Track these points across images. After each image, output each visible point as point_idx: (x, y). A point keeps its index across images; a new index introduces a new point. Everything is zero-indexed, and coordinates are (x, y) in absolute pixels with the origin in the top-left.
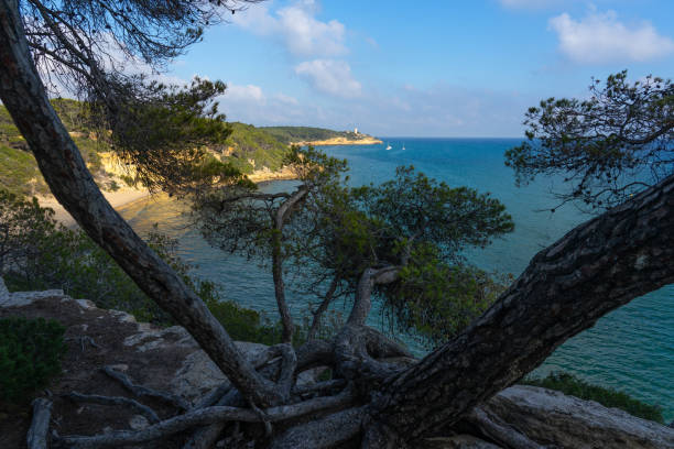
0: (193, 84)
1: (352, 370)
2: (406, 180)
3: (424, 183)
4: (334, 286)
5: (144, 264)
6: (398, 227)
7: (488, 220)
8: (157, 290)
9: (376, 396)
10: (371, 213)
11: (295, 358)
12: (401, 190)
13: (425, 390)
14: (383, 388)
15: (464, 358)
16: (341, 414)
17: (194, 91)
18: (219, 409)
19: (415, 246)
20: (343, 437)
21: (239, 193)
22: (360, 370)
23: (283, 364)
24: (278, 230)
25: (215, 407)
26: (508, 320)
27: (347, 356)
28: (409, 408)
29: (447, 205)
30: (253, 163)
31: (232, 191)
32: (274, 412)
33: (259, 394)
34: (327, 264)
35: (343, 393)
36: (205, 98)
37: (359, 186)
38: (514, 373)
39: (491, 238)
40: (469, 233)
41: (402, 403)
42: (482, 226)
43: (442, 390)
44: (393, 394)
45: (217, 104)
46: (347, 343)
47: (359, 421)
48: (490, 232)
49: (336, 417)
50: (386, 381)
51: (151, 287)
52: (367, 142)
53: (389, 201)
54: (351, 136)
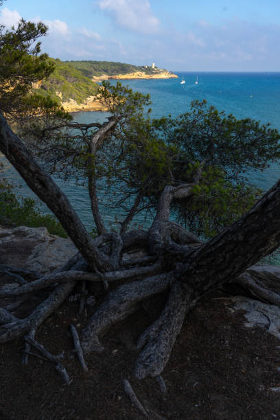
0: (20, 26)
1: (162, 249)
2: (200, 113)
3: (214, 115)
4: (138, 201)
5: (33, 169)
6: (191, 153)
7: (267, 147)
8: (39, 187)
9: (178, 265)
10: (169, 141)
11: (121, 242)
12: (194, 121)
13: (212, 259)
14: (184, 260)
15: (240, 234)
16: (154, 277)
17: (19, 31)
18: (73, 273)
19: (205, 169)
20: (156, 291)
21: (57, 123)
22: (167, 249)
23: (113, 245)
24: (92, 154)
25: (70, 271)
26: (270, 208)
27: (158, 240)
28: (202, 271)
29: (233, 134)
30: (60, 95)
31: (52, 122)
32: (109, 275)
33: (100, 262)
34: (132, 184)
35: (156, 265)
36: (29, 39)
37: (158, 118)
38: (272, 243)
39: (269, 162)
40: (251, 158)
41: (197, 268)
42: (262, 152)
43: (224, 258)
44: (191, 263)
45: (39, 44)
46: (157, 233)
47: (167, 281)
48: (269, 157)
49: (152, 279)
50: (186, 255)
51: (36, 184)
52: (163, 76)
53: (184, 130)
54: (149, 70)
